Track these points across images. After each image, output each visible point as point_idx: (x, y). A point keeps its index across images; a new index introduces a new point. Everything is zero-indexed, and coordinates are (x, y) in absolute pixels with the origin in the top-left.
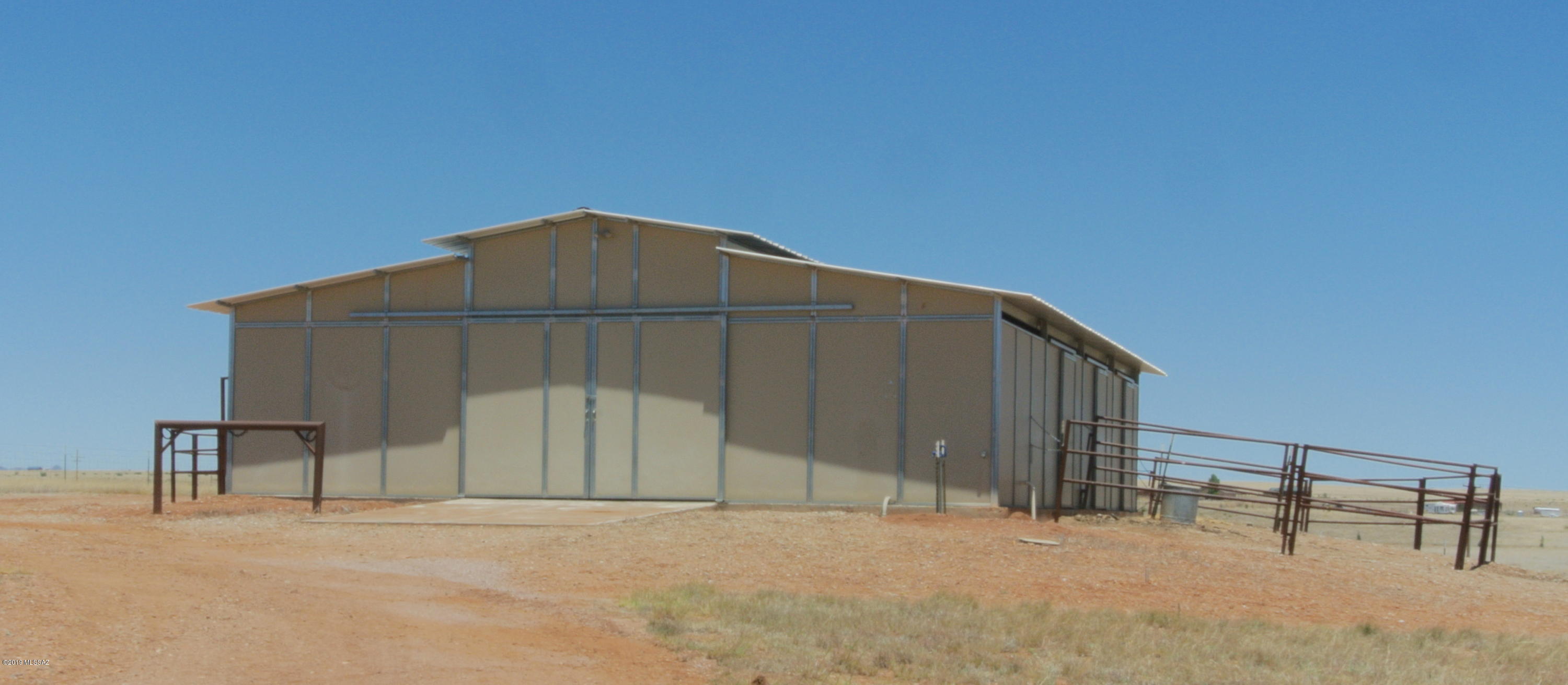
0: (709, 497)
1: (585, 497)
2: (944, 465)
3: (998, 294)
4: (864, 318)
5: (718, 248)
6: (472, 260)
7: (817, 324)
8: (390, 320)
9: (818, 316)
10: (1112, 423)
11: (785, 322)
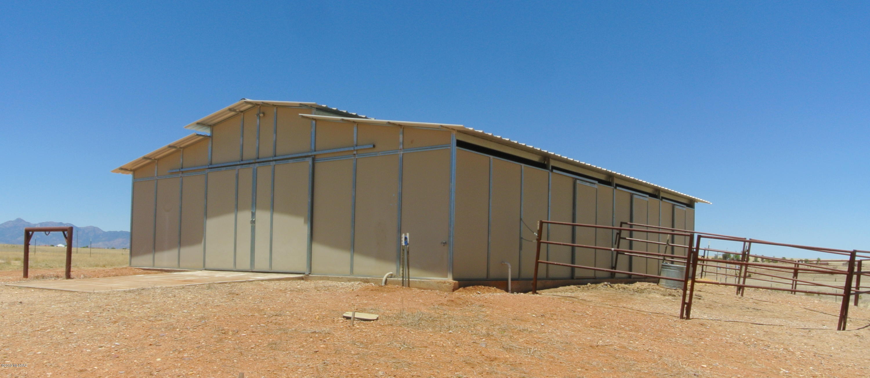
0: (302, 271)
1: (250, 271)
2: (408, 252)
3: (453, 129)
4: (380, 153)
5: (300, 114)
6: (211, 137)
7: (356, 159)
8: (182, 173)
9: (357, 154)
10: (659, 230)
11: (342, 159)
